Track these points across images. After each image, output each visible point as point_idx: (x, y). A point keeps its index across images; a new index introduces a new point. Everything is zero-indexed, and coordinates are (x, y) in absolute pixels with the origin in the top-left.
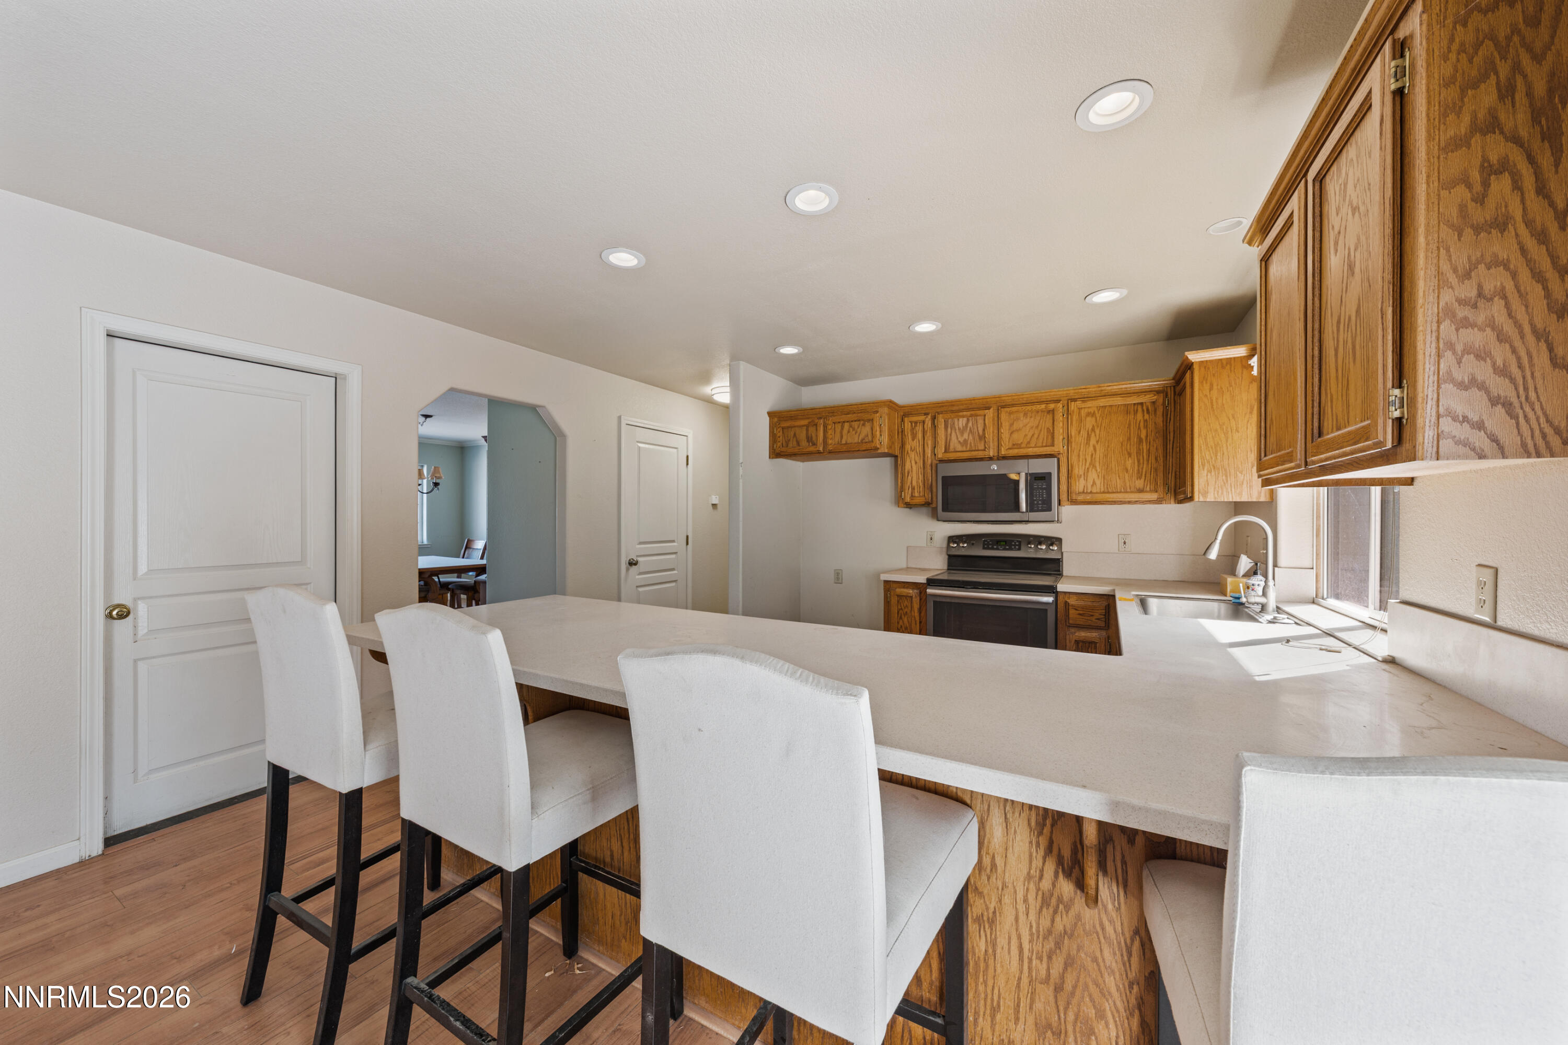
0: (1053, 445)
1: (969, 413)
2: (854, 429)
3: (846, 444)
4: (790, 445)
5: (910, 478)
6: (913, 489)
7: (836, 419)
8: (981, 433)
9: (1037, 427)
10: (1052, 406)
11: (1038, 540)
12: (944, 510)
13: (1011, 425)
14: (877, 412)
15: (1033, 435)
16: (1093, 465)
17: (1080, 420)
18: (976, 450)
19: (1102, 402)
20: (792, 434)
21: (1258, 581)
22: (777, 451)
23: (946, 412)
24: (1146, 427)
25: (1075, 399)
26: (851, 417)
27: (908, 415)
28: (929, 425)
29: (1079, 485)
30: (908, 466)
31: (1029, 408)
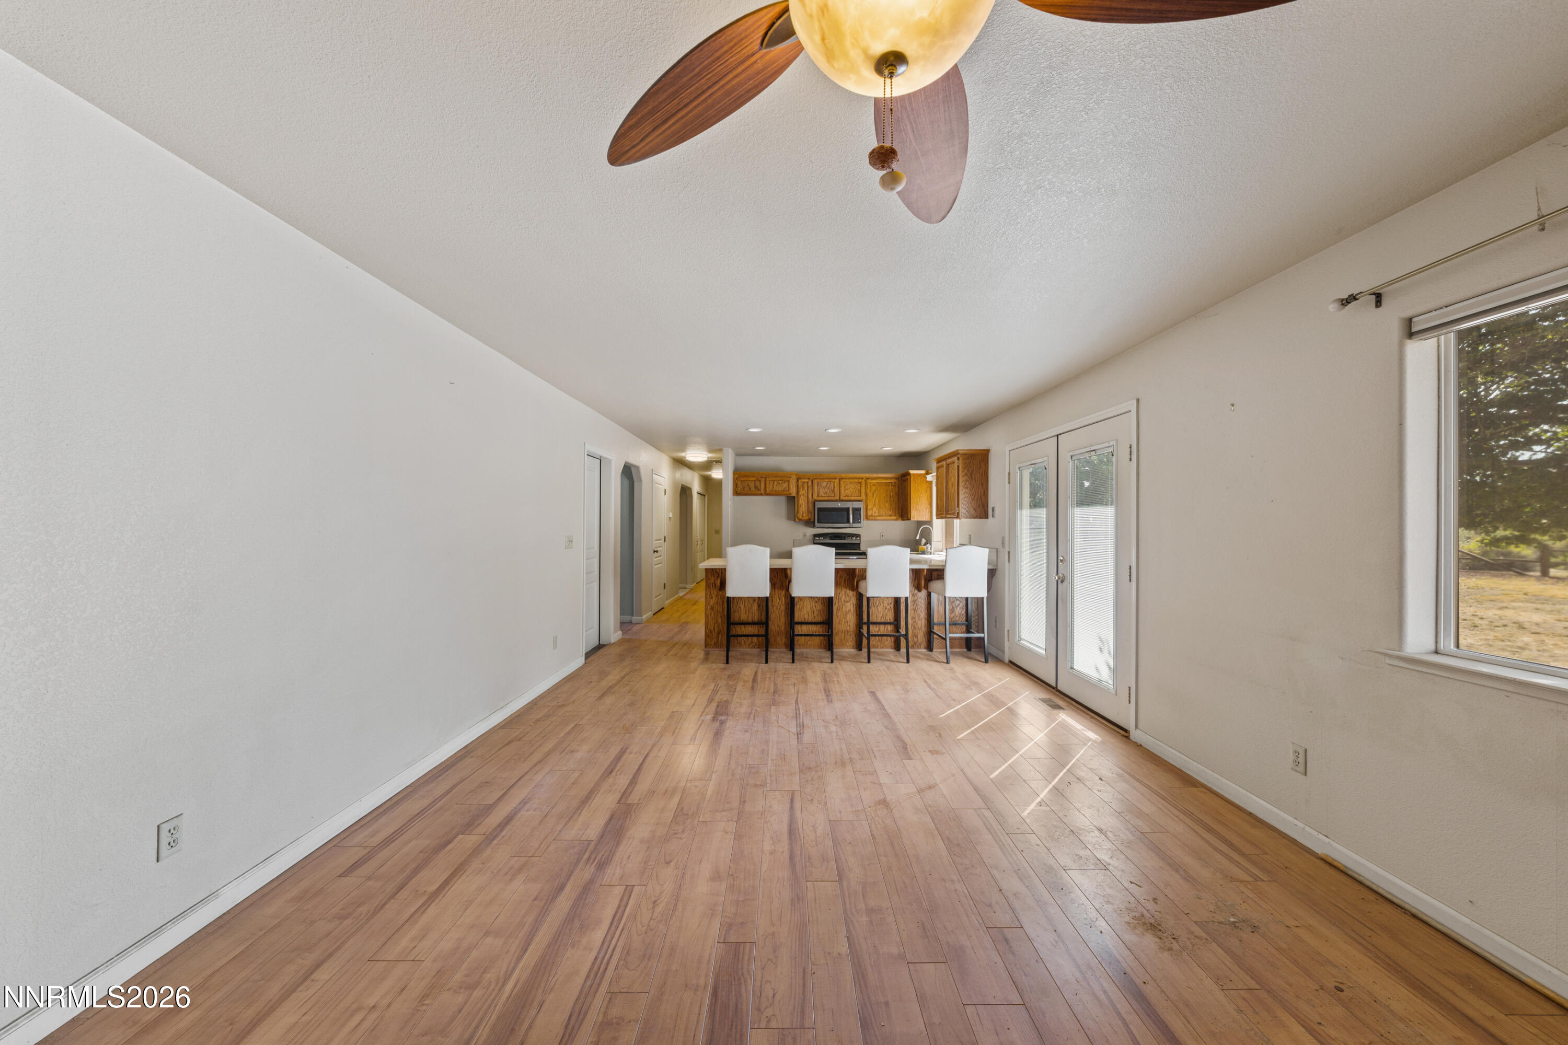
0: (861, 496)
1: (827, 480)
2: (779, 484)
3: (775, 491)
4: (746, 489)
5: (798, 508)
6: (803, 512)
7: (770, 479)
8: (832, 489)
9: (855, 488)
10: (860, 480)
11: (852, 535)
12: (818, 522)
13: (845, 487)
14: (791, 477)
15: (853, 492)
16: (875, 505)
17: (871, 487)
18: (831, 497)
19: (878, 481)
21: (929, 546)
22: (739, 492)
23: (819, 479)
24: (892, 491)
25: (868, 479)
26: (778, 479)
27: (800, 479)
28: (810, 484)
29: (870, 513)
30: (800, 502)
31: (852, 480)
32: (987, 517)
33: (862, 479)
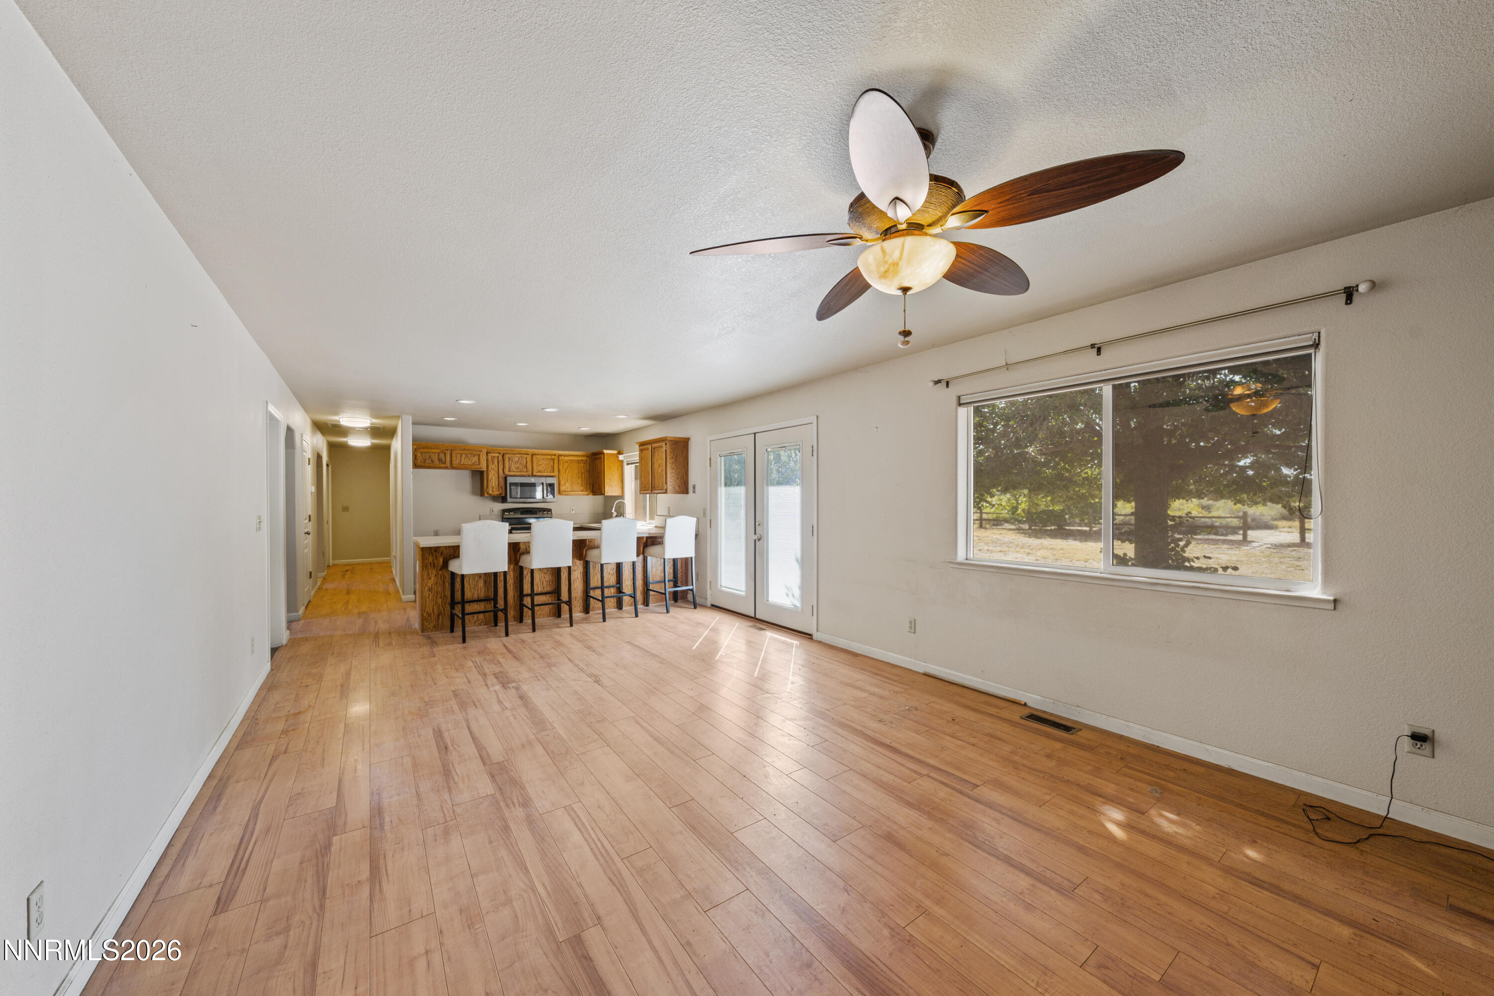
0: (554, 472)
1: (519, 456)
2: (468, 458)
3: (464, 464)
4: (427, 462)
5: (491, 482)
6: (493, 487)
7: (457, 451)
8: (525, 464)
9: (548, 464)
10: (553, 457)
11: (544, 510)
12: (511, 497)
13: (538, 462)
14: (481, 451)
15: (546, 468)
16: (567, 480)
17: (563, 464)
18: (522, 472)
19: (570, 458)
20: (428, 456)
22: (418, 464)
23: (509, 453)
24: (584, 468)
25: (561, 456)
26: (468, 452)
27: (490, 453)
28: (501, 458)
29: (562, 488)
30: (490, 477)
31: (544, 457)
32: (687, 493)
33: (555, 455)
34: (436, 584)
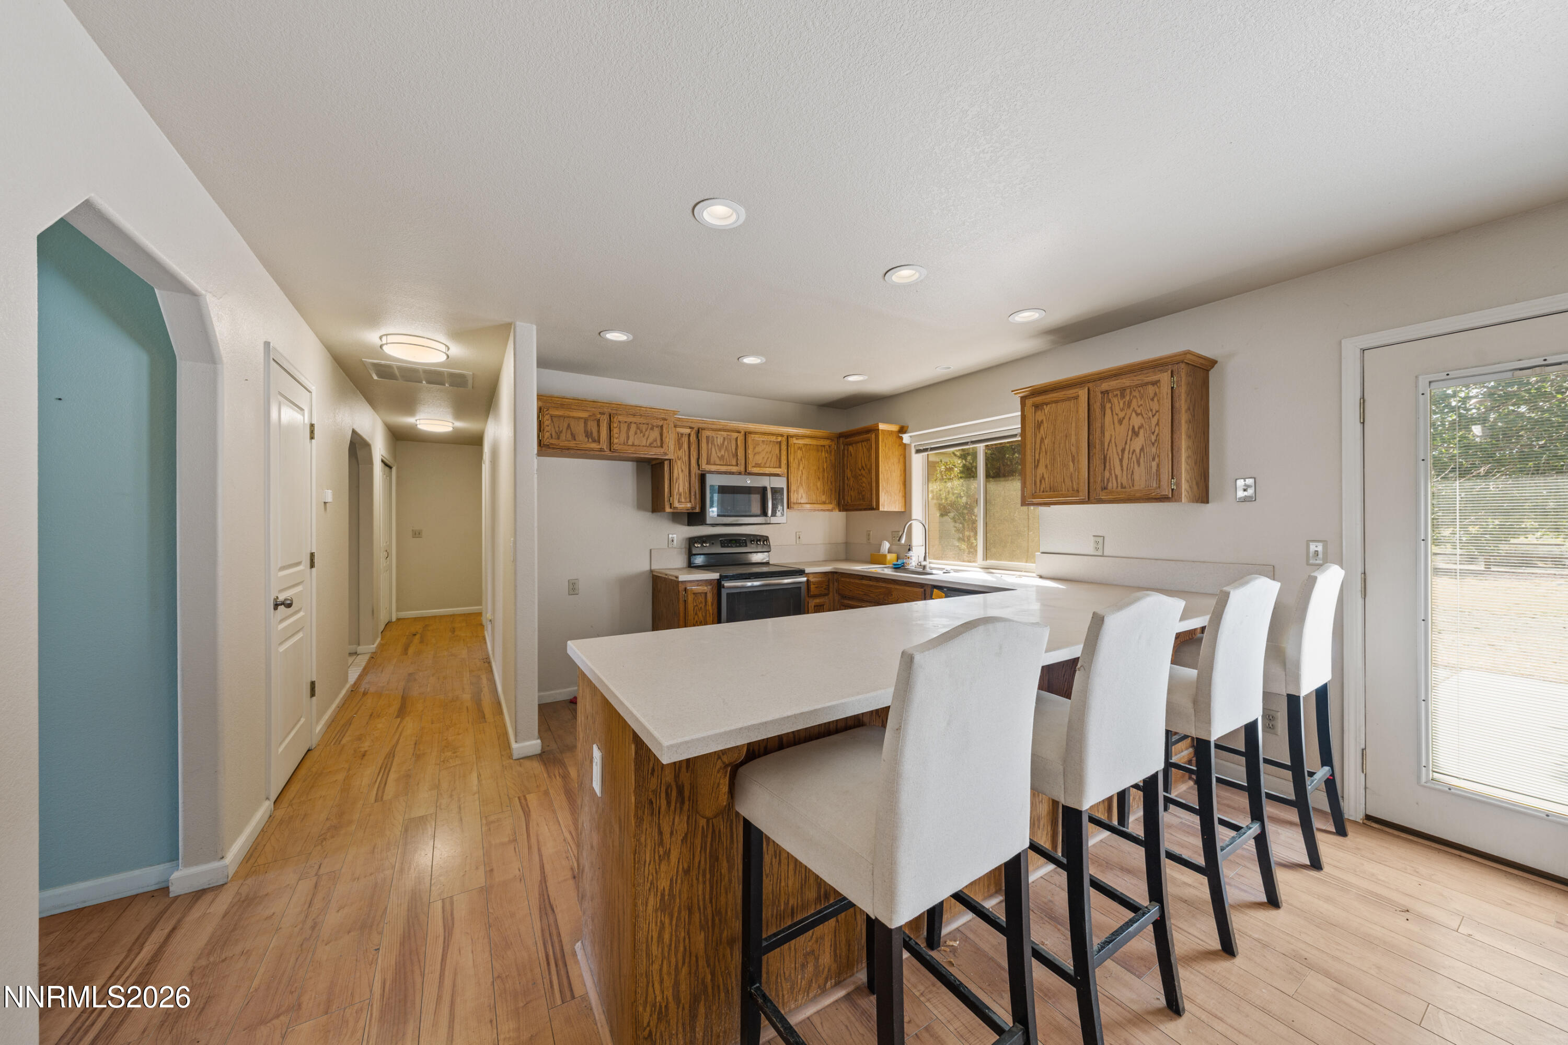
1: (724, 434)
2: (641, 432)
4: (563, 437)
5: (677, 484)
6: (680, 495)
7: (623, 418)
8: (734, 451)
9: (770, 452)
11: (758, 539)
13: (754, 448)
14: (666, 419)
15: (768, 458)
16: (801, 483)
17: (795, 452)
18: (730, 465)
19: (807, 441)
20: (566, 425)
22: (545, 442)
23: (708, 429)
24: (826, 462)
26: (641, 421)
27: (676, 426)
28: (693, 438)
29: (794, 498)
30: (675, 474)
31: (765, 438)
32: (1205, 499)
34: (687, 872)
